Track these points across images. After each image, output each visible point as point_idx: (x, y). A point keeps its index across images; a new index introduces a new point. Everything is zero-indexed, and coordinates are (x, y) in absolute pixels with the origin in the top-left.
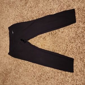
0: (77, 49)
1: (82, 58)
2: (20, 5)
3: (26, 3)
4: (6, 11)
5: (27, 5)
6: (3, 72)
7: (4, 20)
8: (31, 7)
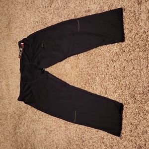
0: (121, 70)
1: (128, 83)
2: (42, 6)
3: (51, 3)
4: (22, 16)
5: (53, 6)
6: (15, 113)
7: (18, 30)
8: (58, 9)
